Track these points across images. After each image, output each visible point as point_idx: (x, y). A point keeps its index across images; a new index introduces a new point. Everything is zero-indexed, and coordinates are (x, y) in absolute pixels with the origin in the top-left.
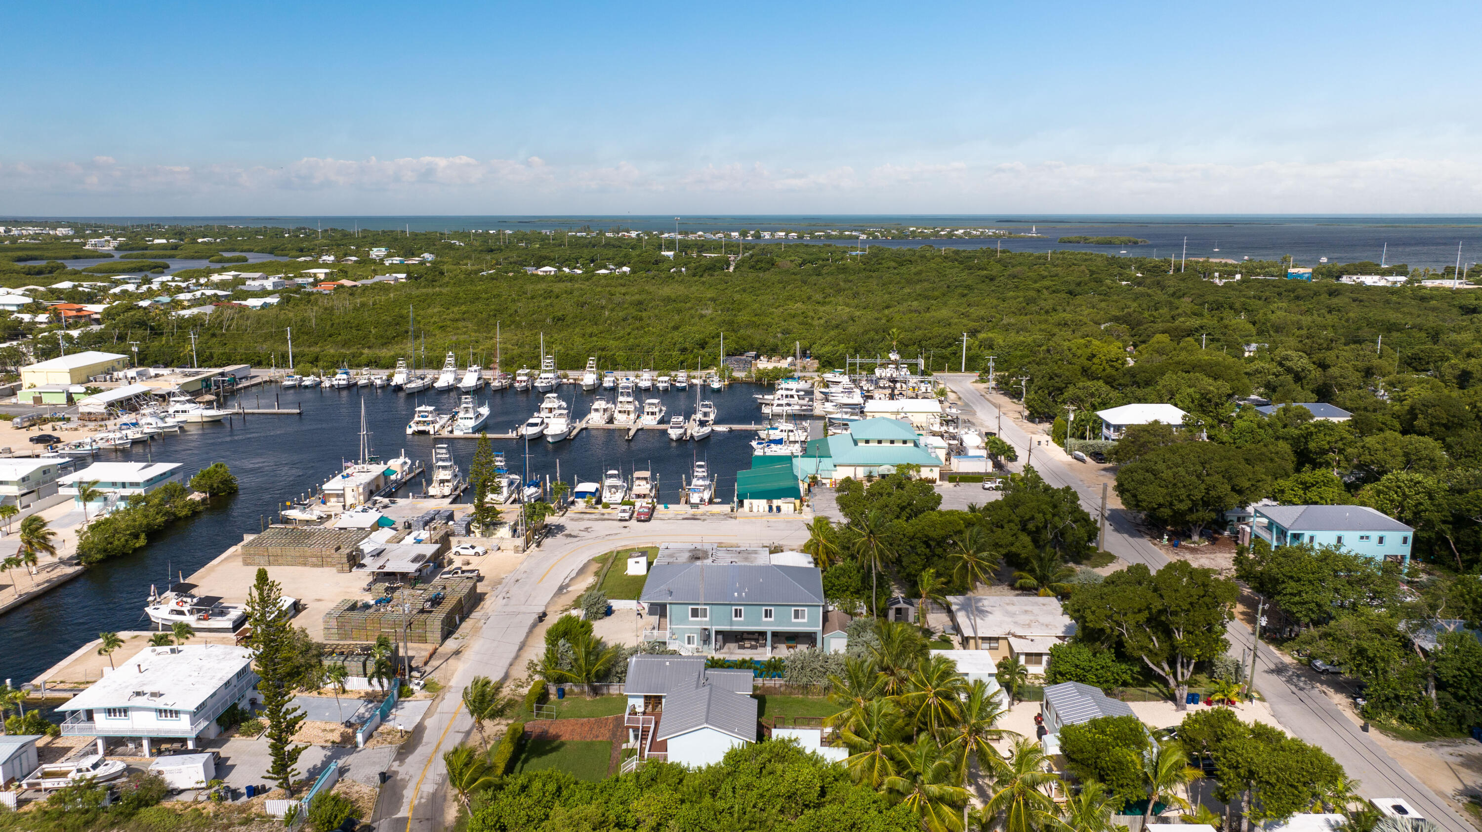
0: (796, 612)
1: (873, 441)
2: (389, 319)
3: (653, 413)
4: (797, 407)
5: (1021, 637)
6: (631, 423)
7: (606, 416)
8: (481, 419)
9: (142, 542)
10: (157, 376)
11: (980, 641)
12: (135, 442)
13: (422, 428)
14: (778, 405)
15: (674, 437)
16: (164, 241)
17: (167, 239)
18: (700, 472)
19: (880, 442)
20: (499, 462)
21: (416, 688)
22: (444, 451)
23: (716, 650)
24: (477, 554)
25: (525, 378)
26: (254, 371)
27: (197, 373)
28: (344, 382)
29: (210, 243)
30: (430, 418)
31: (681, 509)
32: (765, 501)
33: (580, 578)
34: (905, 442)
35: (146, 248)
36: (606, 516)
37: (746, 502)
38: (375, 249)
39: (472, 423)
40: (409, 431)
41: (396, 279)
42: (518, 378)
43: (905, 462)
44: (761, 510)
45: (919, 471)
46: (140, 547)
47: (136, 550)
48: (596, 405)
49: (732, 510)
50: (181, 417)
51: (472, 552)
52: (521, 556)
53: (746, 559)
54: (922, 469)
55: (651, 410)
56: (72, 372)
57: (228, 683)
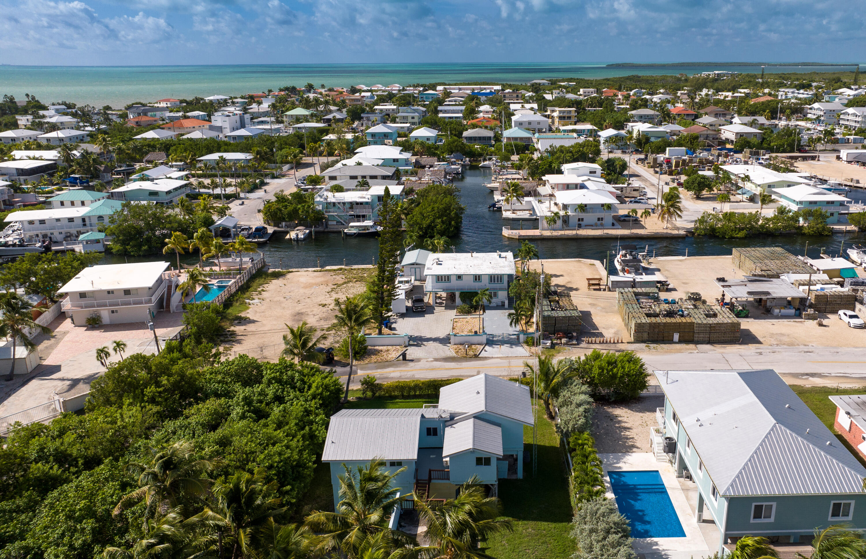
9: (741, 234)
24: (849, 324)
46: (737, 238)
51: (847, 320)
57: (477, 278)
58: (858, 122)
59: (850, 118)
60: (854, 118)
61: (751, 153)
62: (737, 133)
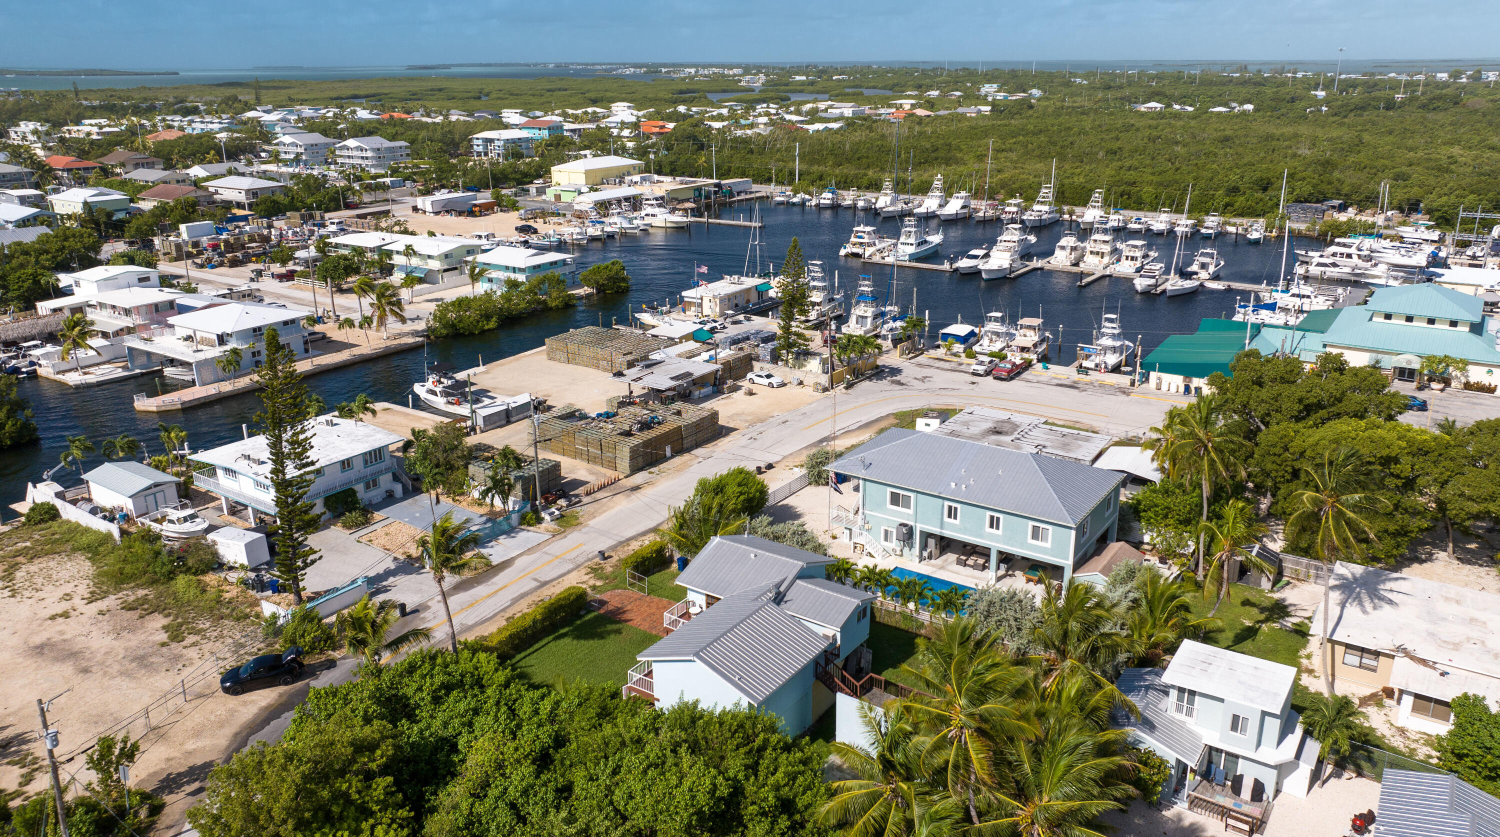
0: (1035, 530)
1: (1399, 316)
2: (928, 146)
3: (1133, 258)
4: (1348, 270)
5: (1423, 662)
6: (1101, 267)
7: (1073, 256)
8: (924, 247)
9: (492, 324)
10: (658, 181)
11: (1340, 650)
12: (593, 239)
13: (855, 250)
14: (1319, 265)
15: (1139, 288)
16: (804, 78)
17: (807, 76)
18: (1109, 328)
19: (1409, 319)
20: (866, 287)
21: (547, 518)
22: (816, 269)
23: (922, 558)
24: (771, 385)
25: (1014, 209)
26: (755, 187)
27: (692, 182)
28: (828, 202)
29: (843, 80)
30: (866, 240)
31: (1067, 373)
32: (1181, 378)
33: (857, 433)
34: (1454, 324)
35: (787, 85)
36: (962, 368)
37: (1153, 375)
38: (987, 86)
39: (911, 250)
40: (843, 252)
41: (979, 111)
42: (1007, 209)
43: (1440, 354)
44: (1173, 389)
45: (1463, 370)
46: (489, 330)
47: (483, 332)
48: (1063, 242)
49: (1133, 384)
50: (648, 220)
51: (766, 381)
52: (819, 395)
53: (1065, 446)
54: (1470, 367)
55: (1132, 254)
56: (588, 173)
57: (346, 464)
58: (367, 158)
59: (355, 153)
60: (359, 153)
61: (302, 217)
62: (248, 191)
